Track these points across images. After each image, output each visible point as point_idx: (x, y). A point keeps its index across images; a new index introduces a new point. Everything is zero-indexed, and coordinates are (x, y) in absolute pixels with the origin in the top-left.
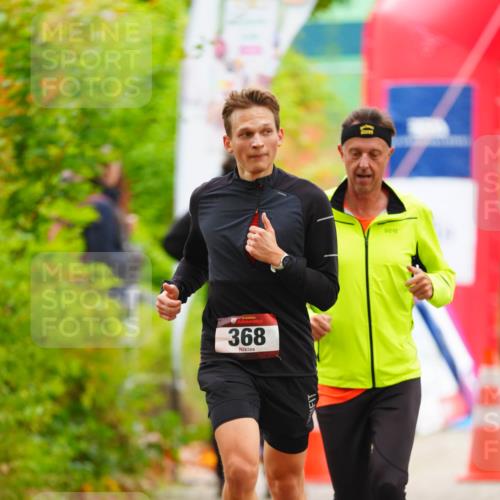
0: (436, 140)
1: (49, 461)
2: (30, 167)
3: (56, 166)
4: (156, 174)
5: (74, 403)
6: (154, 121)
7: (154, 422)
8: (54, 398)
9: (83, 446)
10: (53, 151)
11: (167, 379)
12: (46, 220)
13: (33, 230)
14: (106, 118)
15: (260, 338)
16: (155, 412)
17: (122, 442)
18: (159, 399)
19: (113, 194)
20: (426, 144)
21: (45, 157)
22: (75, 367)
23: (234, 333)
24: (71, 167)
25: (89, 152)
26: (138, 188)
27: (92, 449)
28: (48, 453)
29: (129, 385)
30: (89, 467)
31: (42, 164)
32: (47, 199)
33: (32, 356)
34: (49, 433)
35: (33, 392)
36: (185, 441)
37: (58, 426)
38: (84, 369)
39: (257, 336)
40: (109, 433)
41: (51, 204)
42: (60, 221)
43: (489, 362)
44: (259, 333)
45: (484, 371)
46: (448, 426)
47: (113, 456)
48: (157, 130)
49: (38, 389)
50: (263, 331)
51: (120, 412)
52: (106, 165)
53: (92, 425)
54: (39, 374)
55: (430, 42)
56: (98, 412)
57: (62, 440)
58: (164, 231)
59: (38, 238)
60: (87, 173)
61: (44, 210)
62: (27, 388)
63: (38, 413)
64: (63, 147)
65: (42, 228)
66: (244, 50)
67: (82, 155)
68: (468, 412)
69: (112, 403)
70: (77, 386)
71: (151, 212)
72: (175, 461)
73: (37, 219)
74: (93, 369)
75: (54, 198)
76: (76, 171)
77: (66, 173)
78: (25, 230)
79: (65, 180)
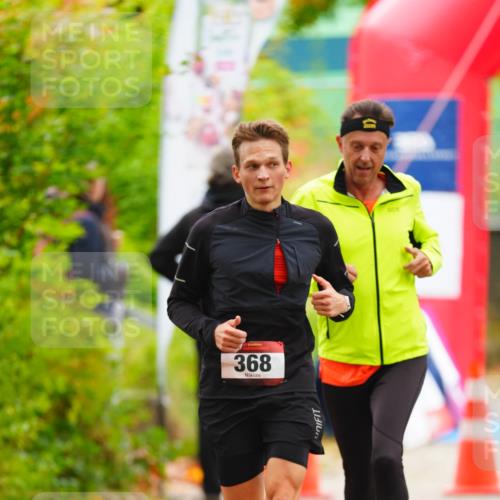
0: (421, 154)
1: (35, 478)
2: (16, 184)
3: (42, 182)
4: (142, 190)
5: (60, 419)
6: (139, 137)
7: (140, 438)
8: (40, 415)
9: (69, 462)
10: (39, 168)
11: (153, 395)
12: (31, 237)
13: (19, 247)
14: (92, 134)
15: (266, 365)
16: (141, 427)
17: (108, 458)
18: (145, 415)
19: (98, 210)
20: (411, 158)
21: (31, 174)
22: (61, 383)
23: (239, 359)
24: (56, 183)
25: (75, 169)
26: (124, 204)
27: (78, 466)
28: (34, 469)
29: (116, 401)
30: (75, 483)
31: (28, 181)
32: (33, 216)
33: (18, 373)
34: (34, 449)
35: (19, 408)
36: (172, 456)
37: (43, 442)
38: (70, 386)
39: (263, 363)
40: (95, 449)
41: (36, 221)
42: (45, 237)
43: (475, 375)
44: (265, 359)
45: (471, 384)
46: (434, 440)
47: (99, 473)
48: (143, 146)
49: (23, 405)
50: (269, 358)
51: (106, 428)
52: (91, 181)
53: (77, 441)
54: (25, 390)
55: (416, 56)
56: (84, 428)
57: (48, 457)
58: (150, 246)
59: (23, 255)
60: (72, 189)
61: (29, 227)
62: (13, 405)
63: (23, 429)
64: (49, 164)
65: (28, 245)
66: (221, 66)
67: (68, 172)
68: (454, 425)
69: (98, 419)
70: (63, 403)
71: (136, 228)
72: (161, 476)
73: (23, 236)
74: (78, 385)
75: (40, 215)
76: (61, 188)
77: (51, 190)
78: (11, 247)
79: (49, 197)
